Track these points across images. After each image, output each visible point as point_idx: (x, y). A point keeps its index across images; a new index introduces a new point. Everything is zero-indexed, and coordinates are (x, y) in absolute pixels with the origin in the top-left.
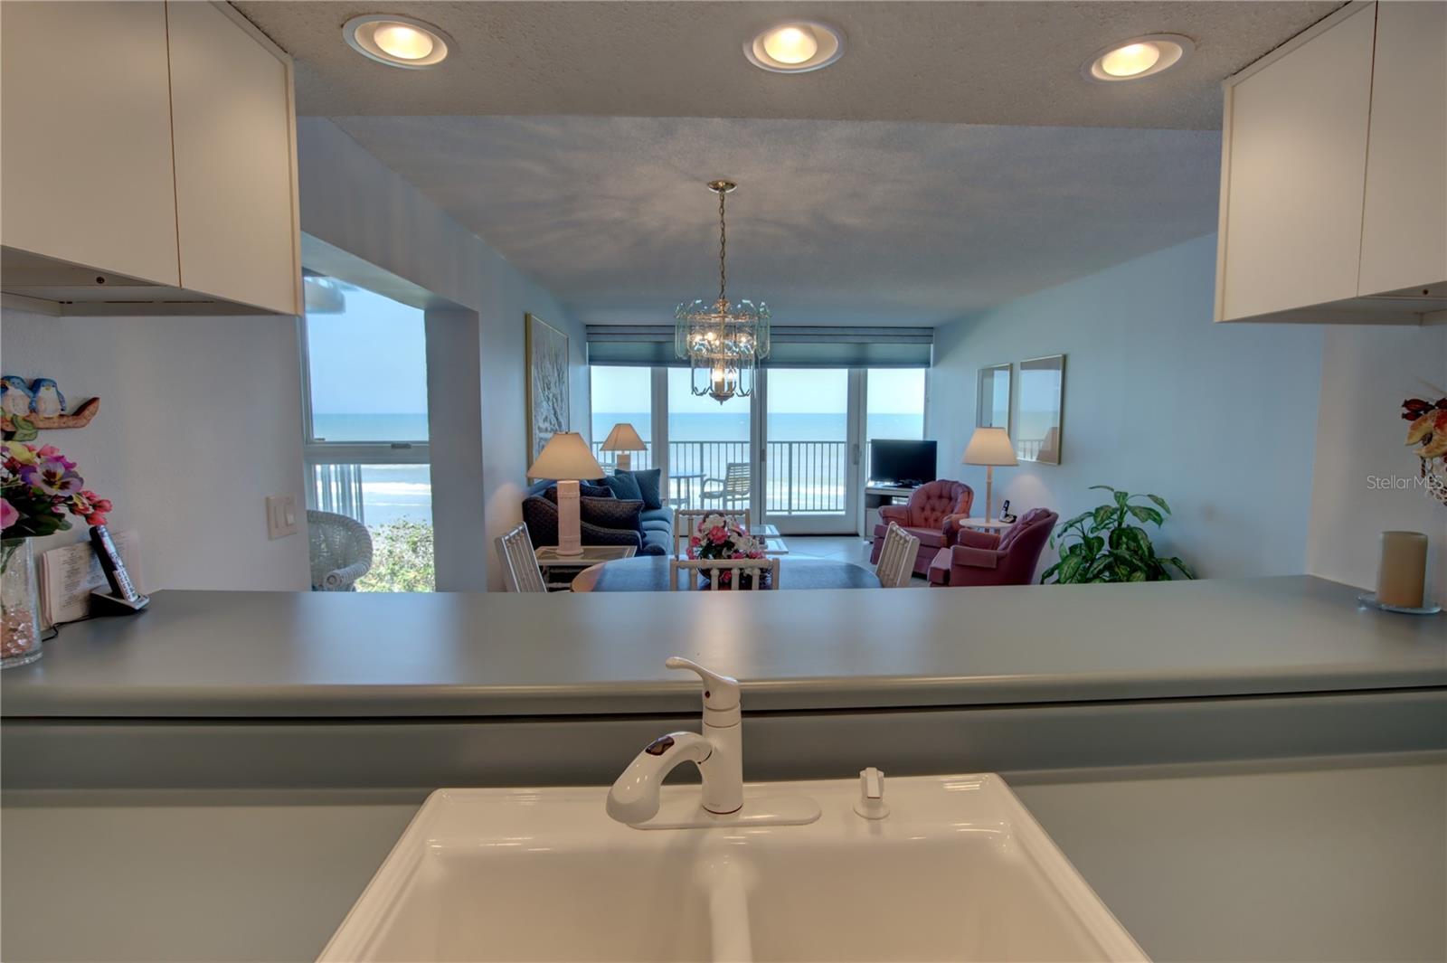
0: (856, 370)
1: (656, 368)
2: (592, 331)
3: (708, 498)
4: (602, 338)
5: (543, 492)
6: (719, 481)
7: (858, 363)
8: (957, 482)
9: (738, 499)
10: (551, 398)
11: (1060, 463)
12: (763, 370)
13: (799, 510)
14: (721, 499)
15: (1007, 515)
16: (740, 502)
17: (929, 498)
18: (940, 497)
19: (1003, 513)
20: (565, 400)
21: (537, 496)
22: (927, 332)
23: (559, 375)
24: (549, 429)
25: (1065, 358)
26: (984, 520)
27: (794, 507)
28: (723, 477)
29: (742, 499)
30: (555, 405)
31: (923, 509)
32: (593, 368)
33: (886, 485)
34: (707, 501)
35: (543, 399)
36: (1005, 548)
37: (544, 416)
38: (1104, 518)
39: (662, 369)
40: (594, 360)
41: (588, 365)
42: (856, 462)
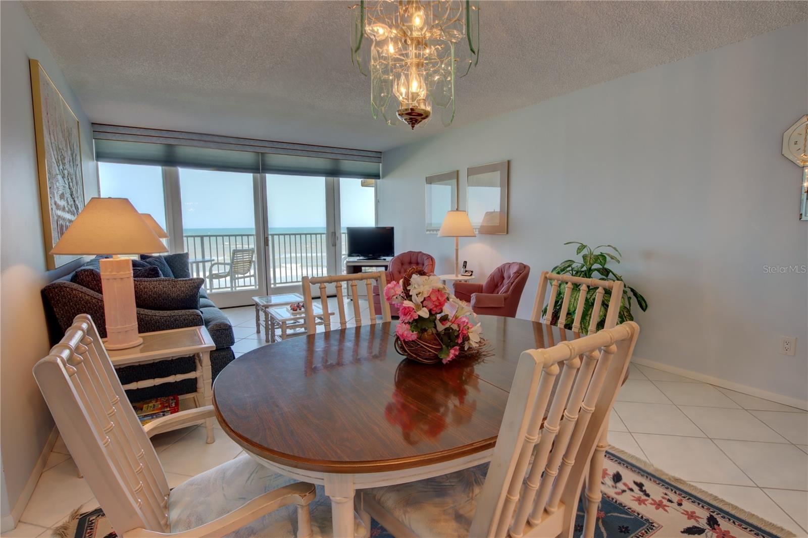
0: (331, 179)
1: (167, 168)
2: (98, 129)
3: (215, 278)
4: (109, 136)
5: (70, 277)
6: (224, 264)
7: (334, 173)
8: (420, 252)
9: (241, 278)
10: (66, 175)
11: (507, 233)
12: (263, 174)
13: (281, 283)
14: (228, 278)
15: (466, 271)
16: (243, 279)
17: (402, 264)
18: (410, 263)
19: (463, 270)
20: (80, 183)
21: (65, 280)
22: (378, 155)
23: (72, 155)
24: (67, 209)
25: (509, 162)
26: (454, 275)
27: (278, 281)
28: (228, 261)
29: (244, 277)
30: (71, 184)
31: (400, 272)
32: (99, 163)
33: (356, 260)
34: (215, 281)
35: (58, 172)
36: (506, 292)
37: (60, 192)
38: (592, 262)
39: (173, 169)
40: (101, 156)
41: (95, 161)
42: (334, 245)
